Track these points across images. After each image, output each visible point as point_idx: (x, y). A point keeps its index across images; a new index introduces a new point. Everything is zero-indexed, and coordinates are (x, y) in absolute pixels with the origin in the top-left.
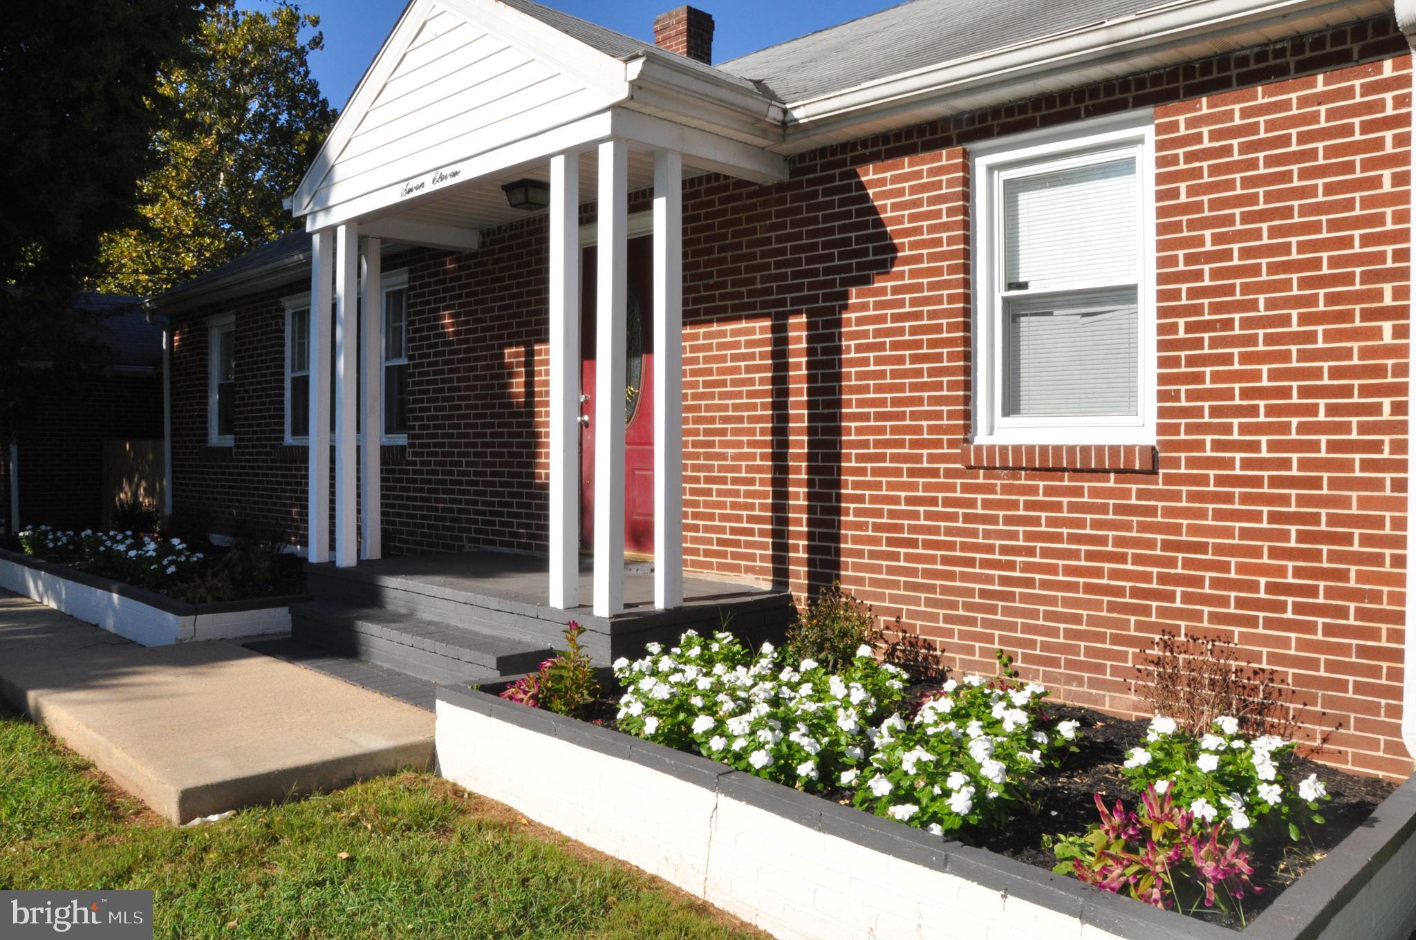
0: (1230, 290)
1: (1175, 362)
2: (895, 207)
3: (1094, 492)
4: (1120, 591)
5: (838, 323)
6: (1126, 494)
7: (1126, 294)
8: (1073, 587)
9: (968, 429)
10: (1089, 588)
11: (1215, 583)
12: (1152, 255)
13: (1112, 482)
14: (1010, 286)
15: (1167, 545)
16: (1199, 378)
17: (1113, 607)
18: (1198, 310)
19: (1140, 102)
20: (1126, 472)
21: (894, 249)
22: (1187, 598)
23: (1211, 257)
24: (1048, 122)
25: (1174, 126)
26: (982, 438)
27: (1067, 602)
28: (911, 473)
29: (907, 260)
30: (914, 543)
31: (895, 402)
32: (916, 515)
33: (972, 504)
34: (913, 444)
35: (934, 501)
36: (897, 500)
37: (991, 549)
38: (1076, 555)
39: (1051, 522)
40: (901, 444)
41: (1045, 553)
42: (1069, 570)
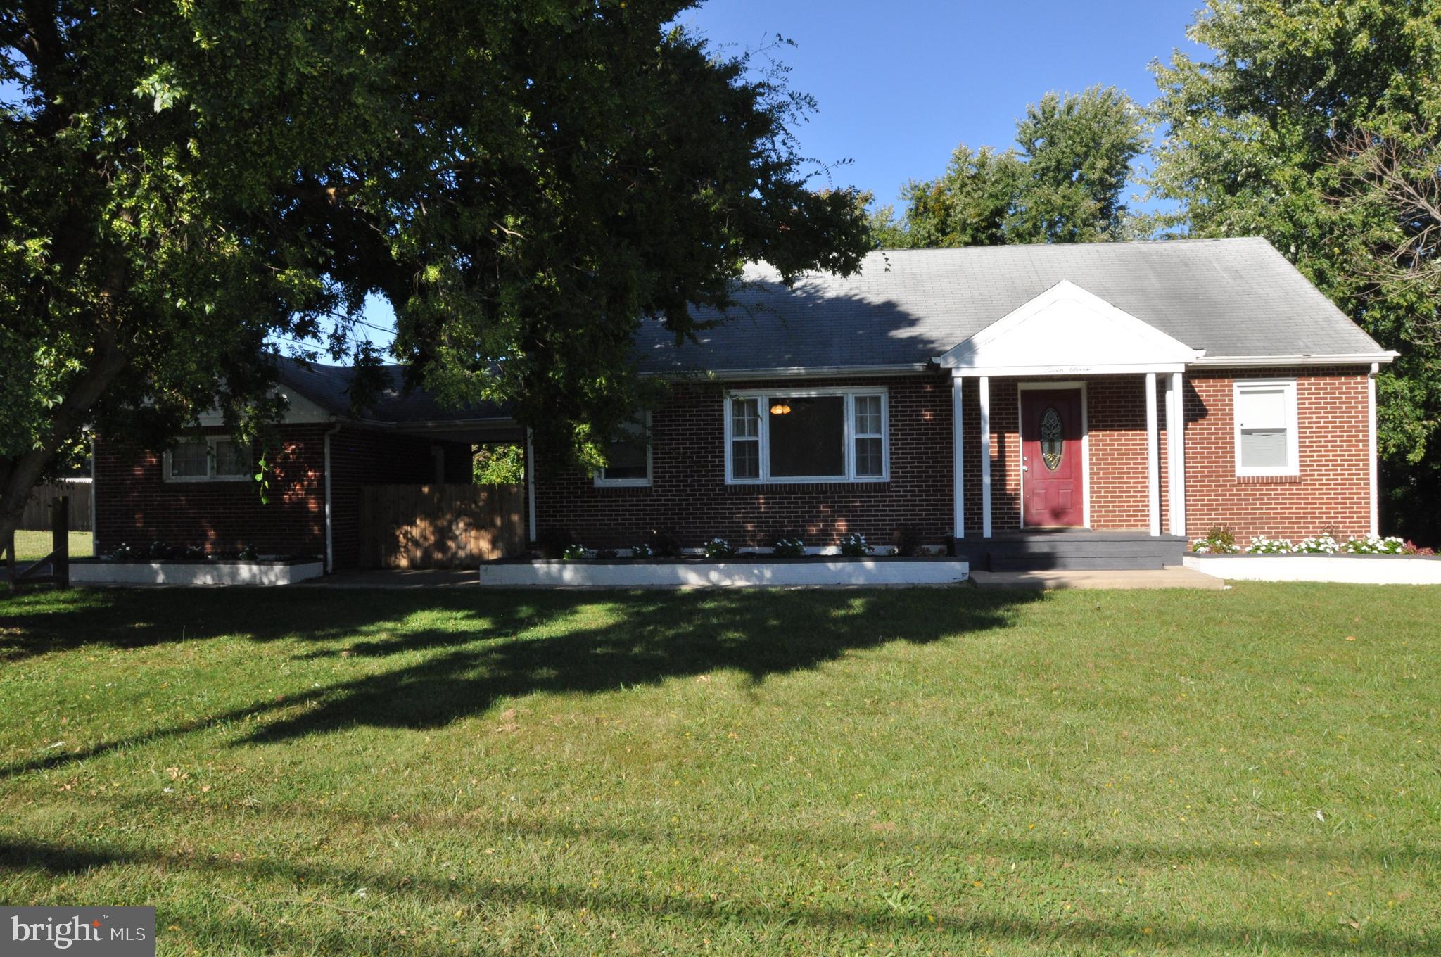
0: (1321, 432)
1: (1305, 451)
2: (1206, 396)
3: (1282, 490)
4: (1291, 518)
6: (1292, 489)
7: (1282, 430)
8: (1276, 518)
9: (1234, 471)
10: (1281, 518)
11: (1320, 513)
12: (1296, 421)
13: (1287, 486)
14: (1242, 425)
15: (1305, 504)
16: (1313, 456)
17: (1289, 523)
18: (1312, 437)
19: (1294, 375)
20: (1292, 483)
21: (1207, 410)
22: (1312, 518)
23: (1315, 423)
24: (1263, 376)
25: (1304, 384)
26: (1238, 474)
27: (1274, 523)
28: (1216, 486)
29: (1212, 415)
30: (1218, 509)
31: (1208, 462)
32: (1218, 500)
33: (1240, 495)
34: (1216, 476)
35: (1225, 495)
36: (1210, 495)
37: (1247, 509)
38: (1277, 509)
39: (1268, 499)
40: (1212, 476)
41: (1267, 509)
42: (1275, 513)
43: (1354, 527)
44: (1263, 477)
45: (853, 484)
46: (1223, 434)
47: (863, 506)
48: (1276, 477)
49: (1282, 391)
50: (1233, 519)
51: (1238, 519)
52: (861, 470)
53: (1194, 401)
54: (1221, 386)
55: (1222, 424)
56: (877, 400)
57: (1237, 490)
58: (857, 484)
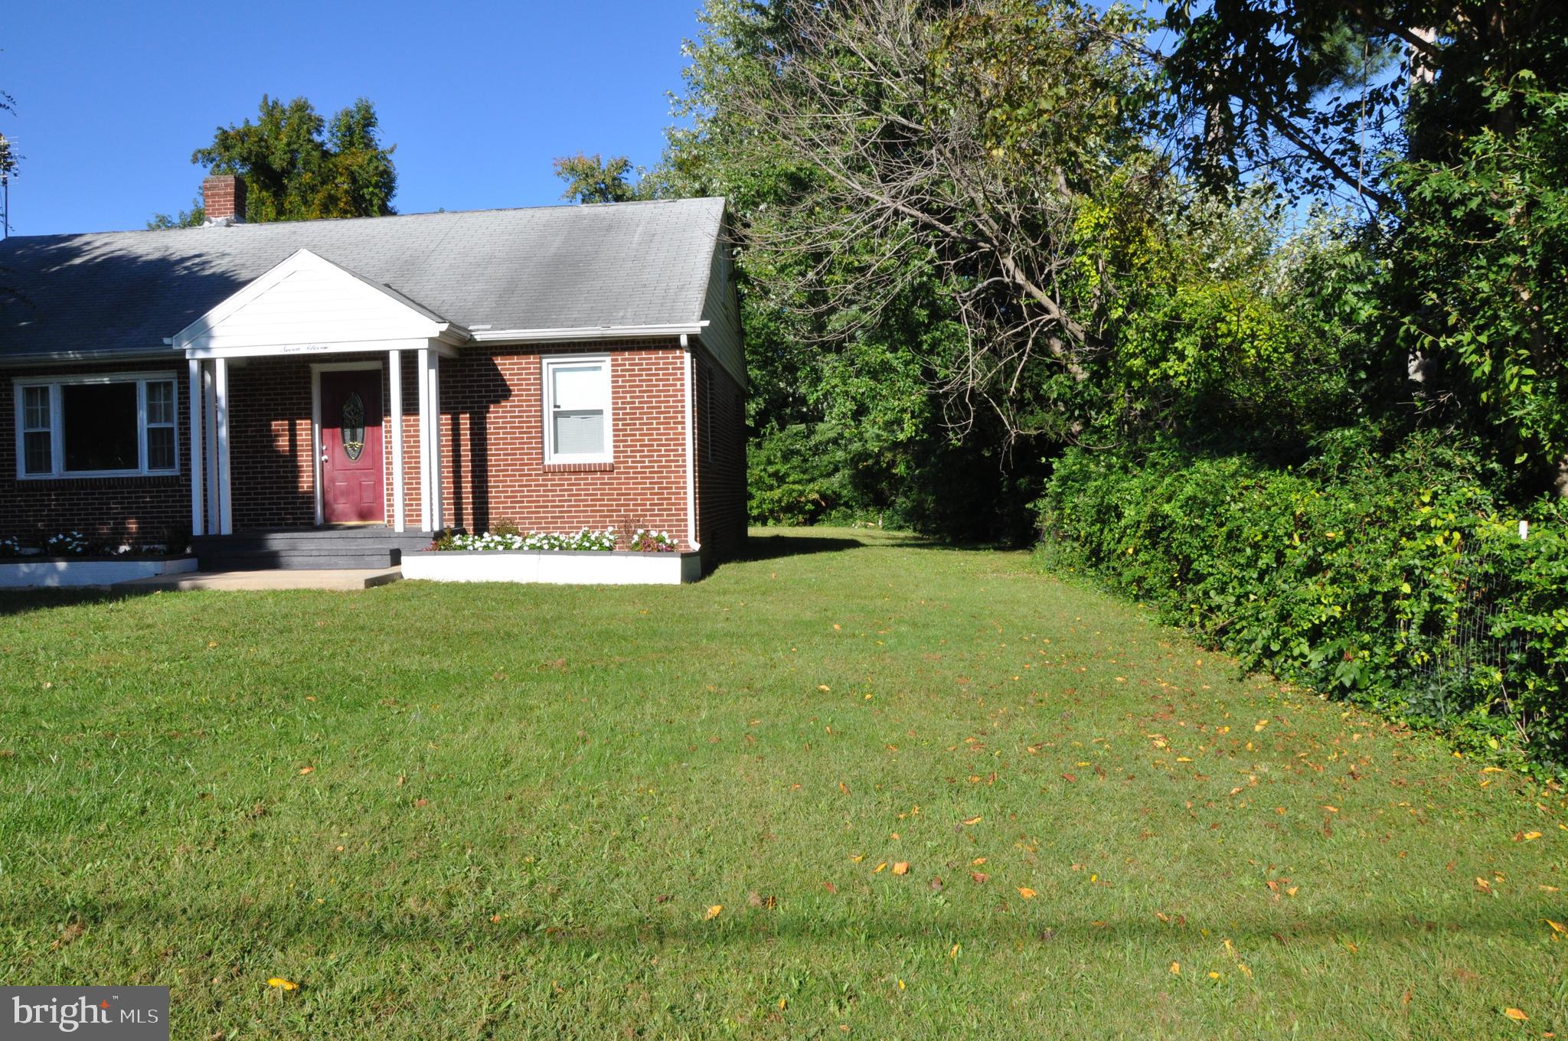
0: (635, 414)
1: (618, 436)
2: (510, 375)
3: (592, 479)
4: (603, 511)
5: (485, 418)
6: (604, 479)
7: (600, 412)
8: (586, 511)
9: (543, 459)
10: (592, 511)
11: (634, 505)
12: (611, 401)
13: (598, 475)
14: (555, 406)
15: (618, 494)
16: (626, 441)
17: (601, 516)
18: (625, 419)
19: (606, 350)
20: (603, 472)
21: (510, 391)
22: (625, 511)
23: (629, 403)
24: (573, 351)
25: (617, 360)
26: (547, 462)
27: (584, 517)
28: (520, 475)
29: (516, 396)
30: (523, 502)
31: (512, 449)
32: (523, 491)
33: (547, 485)
34: (521, 465)
35: (530, 486)
36: (514, 486)
37: (554, 501)
38: (587, 500)
39: (577, 490)
40: (516, 465)
41: (576, 501)
42: (584, 506)
43: (672, 521)
44: (569, 465)
45: (145, 478)
46: (527, 417)
47: (153, 502)
48: (585, 465)
49: (599, 368)
50: (539, 512)
51: (544, 512)
52: (153, 465)
53: (497, 380)
54: (526, 363)
55: (527, 406)
56: (168, 385)
57: (543, 480)
58: (149, 478)
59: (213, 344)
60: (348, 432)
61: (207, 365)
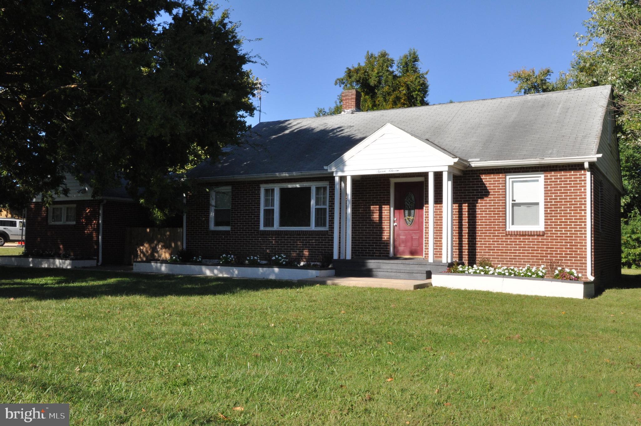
0: (557, 205)
1: (548, 216)
2: (489, 184)
3: (532, 239)
4: (538, 256)
5: (476, 206)
6: (539, 239)
7: (537, 204)
8: (529, 256)
9: (506, 228)
10: (532, 256)
11: (555, 254)
12: (543, 198)
13: (536, 237)
14: (513, 200)
16: (552, 219)
17: (536, 259)
18: (552, 208)
19: (541, 171)
20: (539, 235)
21: (489, 192)
22: (550, 257)
23: (554, 199)
24: (523, 172)
25: (547, 176)
26: (508, 230)
27: (527, 259)
28: (493, 236)
29: (492, 195)
30: (494, 250)
31: (489, 222)
32: (494, 244)
33: (507, 242)
34: (494, 230)
35: (499, 241)
36: (490, 241)
37: (511, 250)
38: (529, 250)
39: (524, 245)
40: (491, 230)
41: (523, 250)
42: (528, 253)
43: (577, 263)
44: (520, 232)
45: (313, 231)
46: (498, 206)
47: (316, 242)
48: (528, 232)
49: (538, 181)
50: (503, 256)
51: (506, 256)
52: (317, 225)
53: (482, 187)
54: (498, 178)
55: (498, 200)
56: (325, 188)
57: (506, 239)
58: (315, 231)
59: (346, 169)
60: (407, 212)
61: (343, 179)
